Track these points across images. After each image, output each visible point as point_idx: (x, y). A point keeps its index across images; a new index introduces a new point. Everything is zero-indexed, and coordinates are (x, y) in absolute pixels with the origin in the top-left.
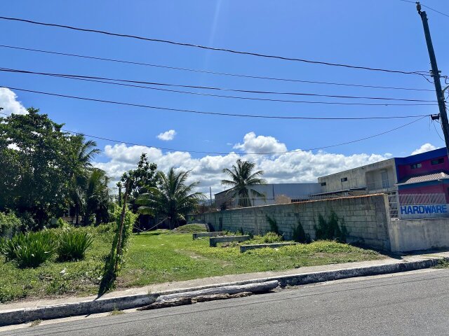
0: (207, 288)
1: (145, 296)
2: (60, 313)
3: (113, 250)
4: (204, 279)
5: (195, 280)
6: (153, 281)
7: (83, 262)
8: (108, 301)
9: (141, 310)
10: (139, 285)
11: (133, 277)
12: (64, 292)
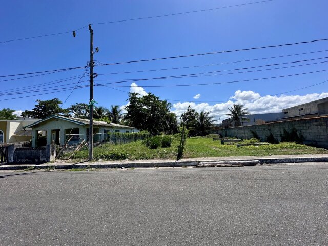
1: (195, 162)
3: (181, 144)
4: (220, 157)
5: (215, 158)
7: (171, 148)
8: (181, 163)
9: (194, 167)
10: (192, 157)
11: (189, 154)
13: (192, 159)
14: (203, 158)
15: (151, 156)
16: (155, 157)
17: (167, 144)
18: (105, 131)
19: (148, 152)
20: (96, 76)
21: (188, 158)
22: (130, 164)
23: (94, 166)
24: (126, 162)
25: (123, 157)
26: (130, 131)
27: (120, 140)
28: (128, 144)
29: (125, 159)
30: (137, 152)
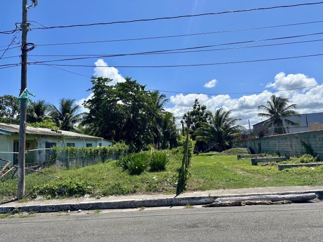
0: (253, 195)
1: (207, 197)
2: (155, 204)
3: (183, 165)
4: (250, 189)
5: (243, 189)
6: (211, 187)
7: (165, 173)
8: (183, 199)
9: (205, 207)
10: (202, 189)
11: (197, 184)
12: (156, 191)
13: (203, 192)
14: (221, 190)
15: (131, 187)
16: (138, 190)
17: (158, 167)
18: (48, 145)
19: (126, 181)
20: (33, 48)
21: (195, 190)
22: (92, 204)
23: (27, 209)
24: (87, 200)
25: (80, 191)
26: (93, 143)
27: (75, 161)
28: (90, 167)
29: (83, 195)
30: (106, 182)
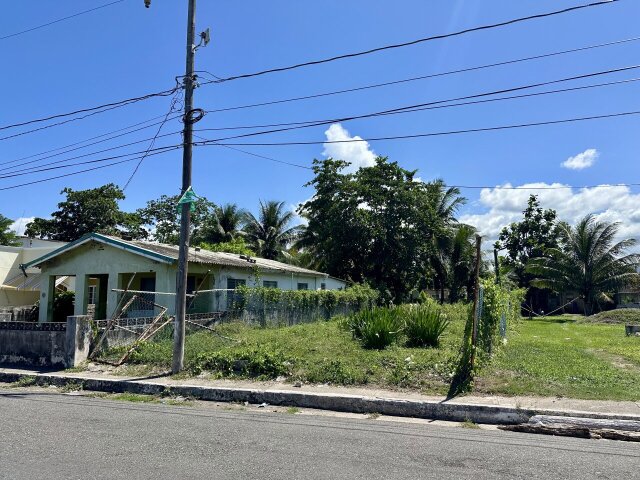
1: (512, 411)
8: (459, 408)
9: (503, 429)
10: (506, 393)
11: (499, 380)
12: (407, 385)
13: (506, 399)
14: (550, 399)
15: (360, 373)
16: (372, 378)
17: (424, 337)
18: (232, 283)
19: (354, 358)
20: (201, 117)
21: (490, 392)
22: (286, 395)
24: (279, 387)
25: (270, 369)
27: (276, 314)
28: (299, 327)
29: (275, 376)
30: (318, 358)
